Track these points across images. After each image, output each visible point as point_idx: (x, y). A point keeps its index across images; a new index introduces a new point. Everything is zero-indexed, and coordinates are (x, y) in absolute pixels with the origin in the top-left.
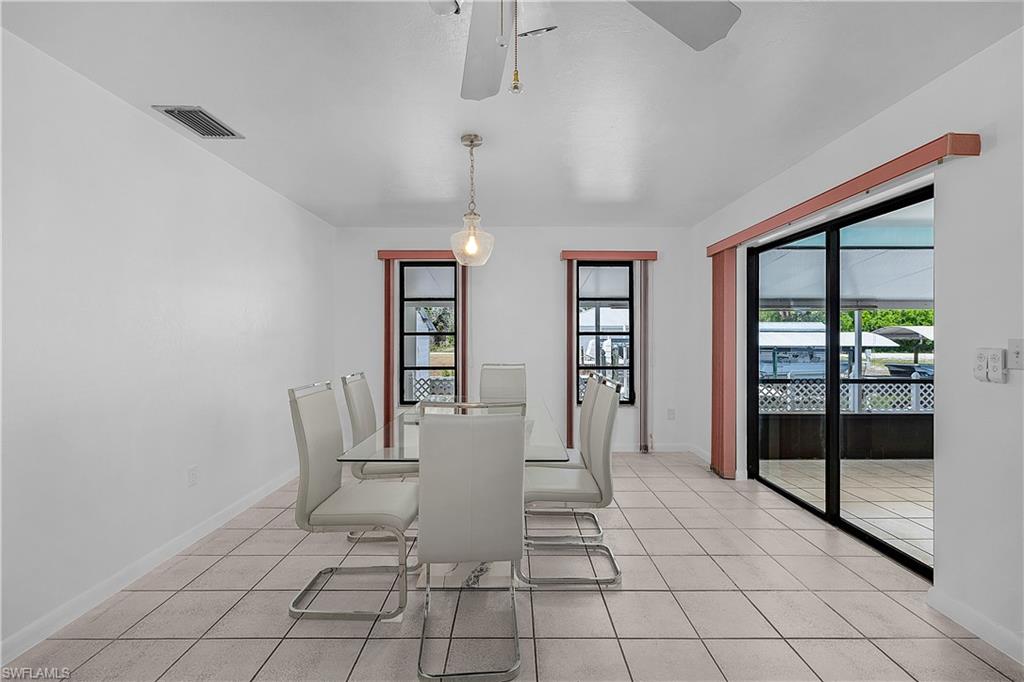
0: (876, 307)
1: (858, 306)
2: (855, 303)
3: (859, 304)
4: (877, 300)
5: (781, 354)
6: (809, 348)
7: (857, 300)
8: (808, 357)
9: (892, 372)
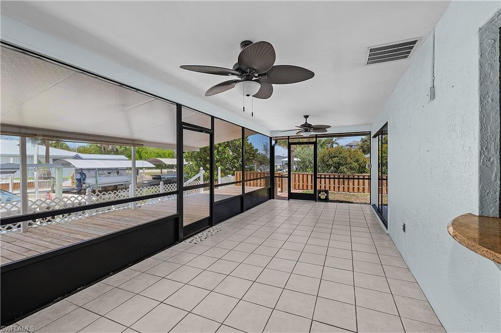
0: (143, 145)
1: (133, 144)
2: (131, 142)
3: (134, 142)
4: (143, 142)
5: (100, 172)
6: (117, 169)
7: (133, 140)
8: (116, 174)
9: (153, 178)
